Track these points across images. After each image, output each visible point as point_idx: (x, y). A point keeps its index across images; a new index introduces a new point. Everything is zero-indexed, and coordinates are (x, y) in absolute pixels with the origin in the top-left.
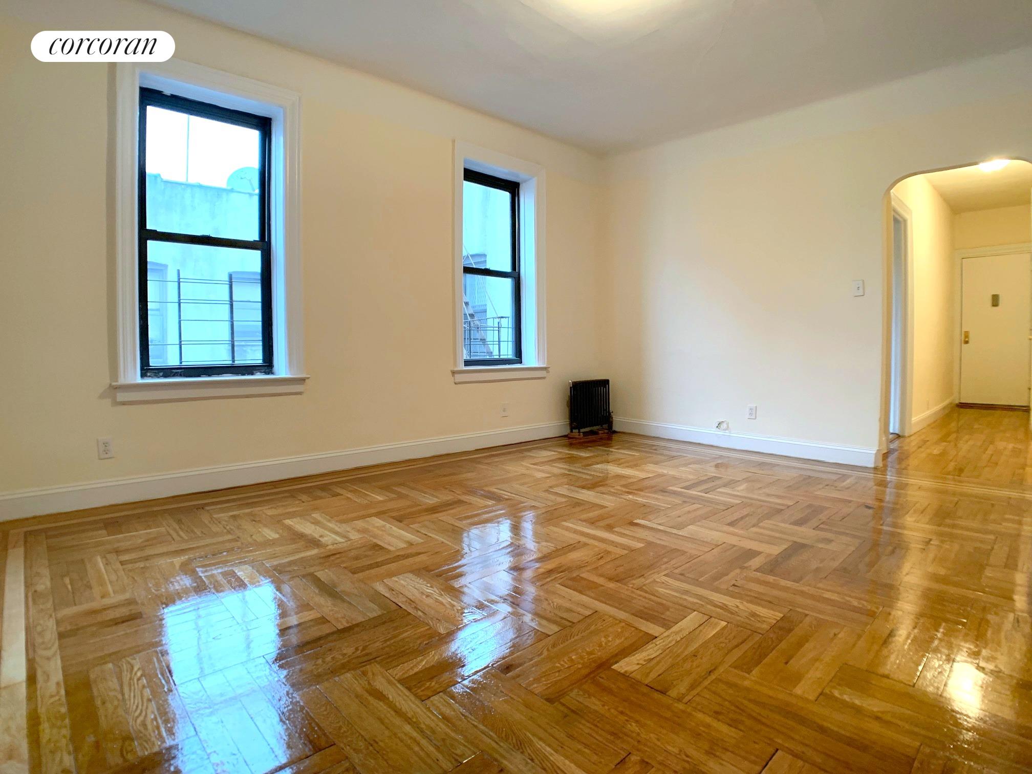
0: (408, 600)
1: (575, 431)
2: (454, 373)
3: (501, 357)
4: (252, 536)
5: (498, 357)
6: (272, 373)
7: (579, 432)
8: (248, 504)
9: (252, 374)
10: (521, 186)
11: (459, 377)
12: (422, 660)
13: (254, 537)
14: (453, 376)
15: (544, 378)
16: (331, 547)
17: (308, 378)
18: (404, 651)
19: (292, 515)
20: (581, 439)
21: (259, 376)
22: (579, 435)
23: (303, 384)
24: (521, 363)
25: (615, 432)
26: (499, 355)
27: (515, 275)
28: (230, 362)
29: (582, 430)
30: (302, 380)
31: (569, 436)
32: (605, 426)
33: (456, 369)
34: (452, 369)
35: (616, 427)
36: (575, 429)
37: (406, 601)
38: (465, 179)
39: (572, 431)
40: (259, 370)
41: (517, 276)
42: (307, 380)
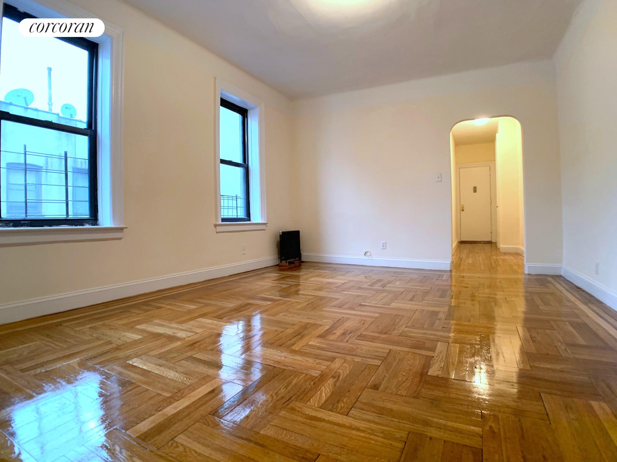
0: (276, 362)
1: (284, 262)
2: (216, 226)
3: (238, 217)
4: (120, 338)
5: (236, 217)
6: (97, 225)
7: (286, 262)
8: (96, 319)
9: (83, 225)
10: (248, 112)
11: (219, 229)
12: (321, 394)
13: (121, 339)
14: (215, 228)
15: (264, 230)
16: (187, 339)
17: (126, 228)
18: (304, 391)
19: (139, 322)
20: (287, 266)
21: (87, 226)
22: (286, 264)
23: (122, 232)
24: (250, 220)
25: (303, 262)
26: (237, 216)
27: (245, 165)
28: (65, 217)
29: (287, 261)
30: (121, 229)
31: (280, 265)
32: (297, 259)
33: (217, 223)
34: (215, 223)
35: (303, 259)
36: (283, 260)
37: (274, 363)
38: (221, 105)
39: (281, 262)
40: (88, 222)
41: (247, 167)
42: (124, 230)
